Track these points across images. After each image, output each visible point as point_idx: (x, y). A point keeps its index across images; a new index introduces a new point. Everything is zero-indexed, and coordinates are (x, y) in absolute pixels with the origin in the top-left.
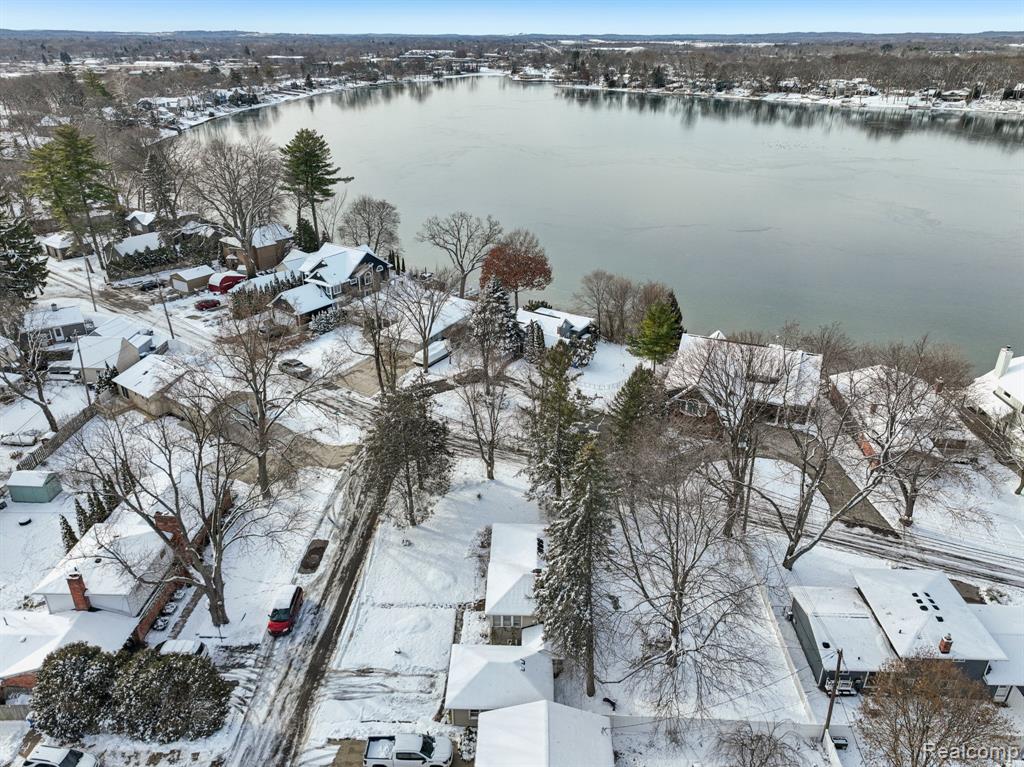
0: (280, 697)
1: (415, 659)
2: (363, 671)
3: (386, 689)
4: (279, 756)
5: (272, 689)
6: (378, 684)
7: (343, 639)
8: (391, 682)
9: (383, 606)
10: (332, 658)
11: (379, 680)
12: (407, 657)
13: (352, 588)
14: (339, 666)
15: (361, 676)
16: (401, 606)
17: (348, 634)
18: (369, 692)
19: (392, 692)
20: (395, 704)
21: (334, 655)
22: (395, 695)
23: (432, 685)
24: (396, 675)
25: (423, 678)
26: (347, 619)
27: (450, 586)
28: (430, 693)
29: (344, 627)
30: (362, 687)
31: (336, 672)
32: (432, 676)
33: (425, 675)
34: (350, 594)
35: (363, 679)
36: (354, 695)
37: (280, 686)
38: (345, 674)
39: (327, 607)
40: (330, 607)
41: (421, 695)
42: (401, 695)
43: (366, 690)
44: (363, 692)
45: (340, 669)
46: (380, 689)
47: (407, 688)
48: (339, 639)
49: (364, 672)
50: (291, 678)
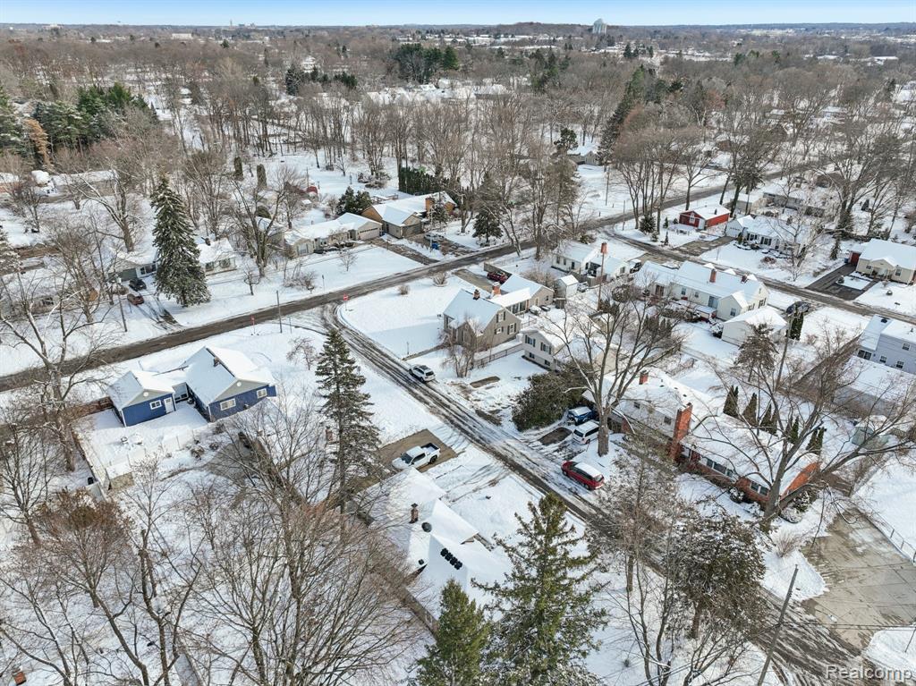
0: (514, 452)
1: (474, 502)
4: (478, 438)
5: (524, 452)
6: (477, 482)
8: (471, 487)
10: (520, 478)
12: (480, 499)
13: (580, 516)
14: (511, 477)
15: (492, 481)
18: (477, 477)
19: (465, 483)
20: (455, 480)
22: (461, 483)
24: (474, 491)
30: (484, 477)
31: (508, 474)
33: (458, 499)
35: (489, 480)
36: (480, 472)
37: (521, 454)
38: (502, 476)
42: (458, 484)
43: (480, 477)
44: (479, 475)
45: (508, 477)
46: (473, 481)
47: (458, 488)
49: (493, 483)
50: (524, 459)
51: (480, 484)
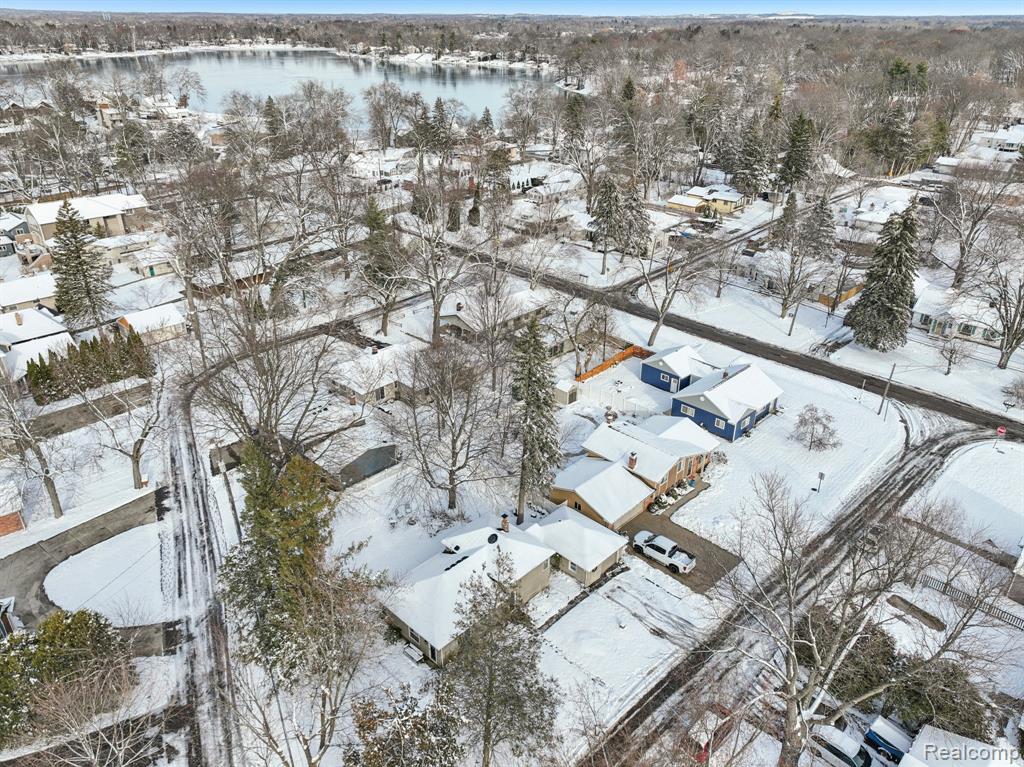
0: (737, 654)
1: (612, 615)
4: (752, 612)
5: (743, 665)
6: (653, 617)
8: (642, 611)
10: (680, 661)
12: (618, 619)
13: (620, 727)
14: (677, 650)
15: (663, 632)
16: (586, 673)
17: (653, 676)
18: (664, 615)
19: (645, 605)
20: (650, 596)
21: (677, 662)
22: (645, 601)
23: (613, 591)
28: (619, 587)
30: (667, 622)
31: (682, 647)
32: (609, 597)
33: (613, 600)
34: (627, 721)
35: (663, 629)
36: (676, 620)
38: (676, 641)
40: (659, 716)
41: (626, 590)
42: (641, 598)
43: (665, 618)
44: (669, 618)
45: (676, 647)
46: (654, 613)
47: (634, 600)
48: (664, 675)
49: (658, 633)
50: (725, 665)
51: (650, 619)
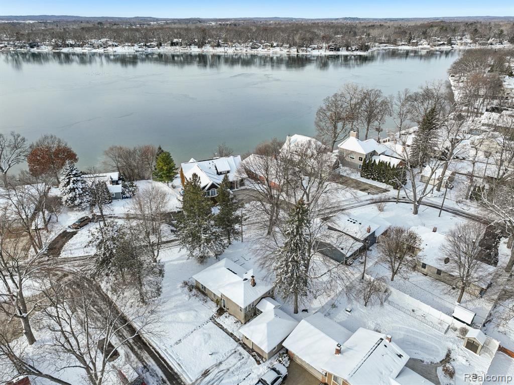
2: (205, 374)
3: (225, 371)
6: (219, 372)
7: (177, 369)
8: (223, 367)
9: (177, 343)
10: (184, 380)
11: (217, 371)
12: (217, 353)
13: (151, 348)
14: (191, 381)
15: (206, 376)
16: (185, 337)
17: (177, 366)
18: (219, 379)
19: (228, 370)
20: (236, 373)
21: (183, 379)
23: (240, 354)
24: (221, 363)
25: (234, 355)
26: (167, 360)
27: (197, 315)
28: (243, 358)
29: (170, 364)
30: (213, 379)
32: (236, 352)
33: (233, 353)
34: (153, 350)
35: (209, 376)
38: (199, 381)
39: (149, 364)
40: (151, 363)
41: (241, 361)
42: (233, 368)
43: (217, 379)
44: (217, 381)
45: (193, 381)
48: (176, 371)
